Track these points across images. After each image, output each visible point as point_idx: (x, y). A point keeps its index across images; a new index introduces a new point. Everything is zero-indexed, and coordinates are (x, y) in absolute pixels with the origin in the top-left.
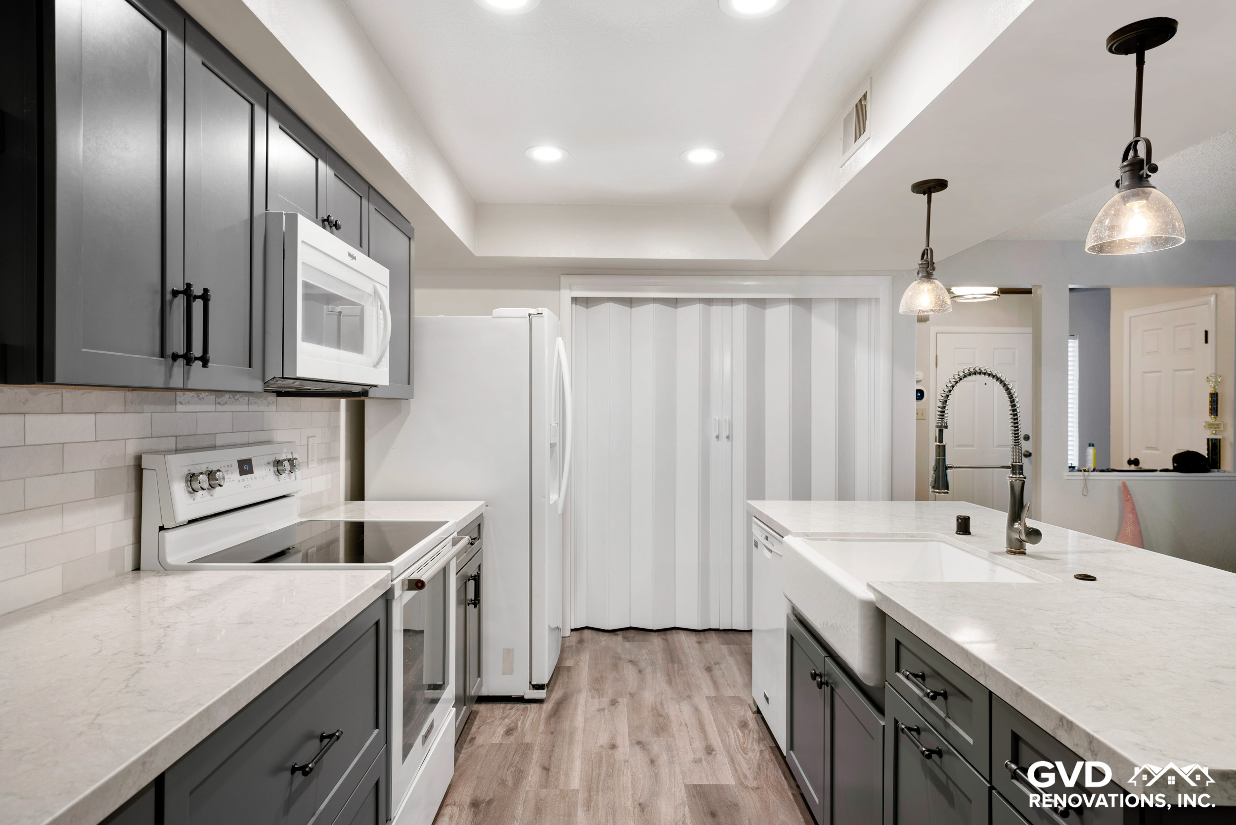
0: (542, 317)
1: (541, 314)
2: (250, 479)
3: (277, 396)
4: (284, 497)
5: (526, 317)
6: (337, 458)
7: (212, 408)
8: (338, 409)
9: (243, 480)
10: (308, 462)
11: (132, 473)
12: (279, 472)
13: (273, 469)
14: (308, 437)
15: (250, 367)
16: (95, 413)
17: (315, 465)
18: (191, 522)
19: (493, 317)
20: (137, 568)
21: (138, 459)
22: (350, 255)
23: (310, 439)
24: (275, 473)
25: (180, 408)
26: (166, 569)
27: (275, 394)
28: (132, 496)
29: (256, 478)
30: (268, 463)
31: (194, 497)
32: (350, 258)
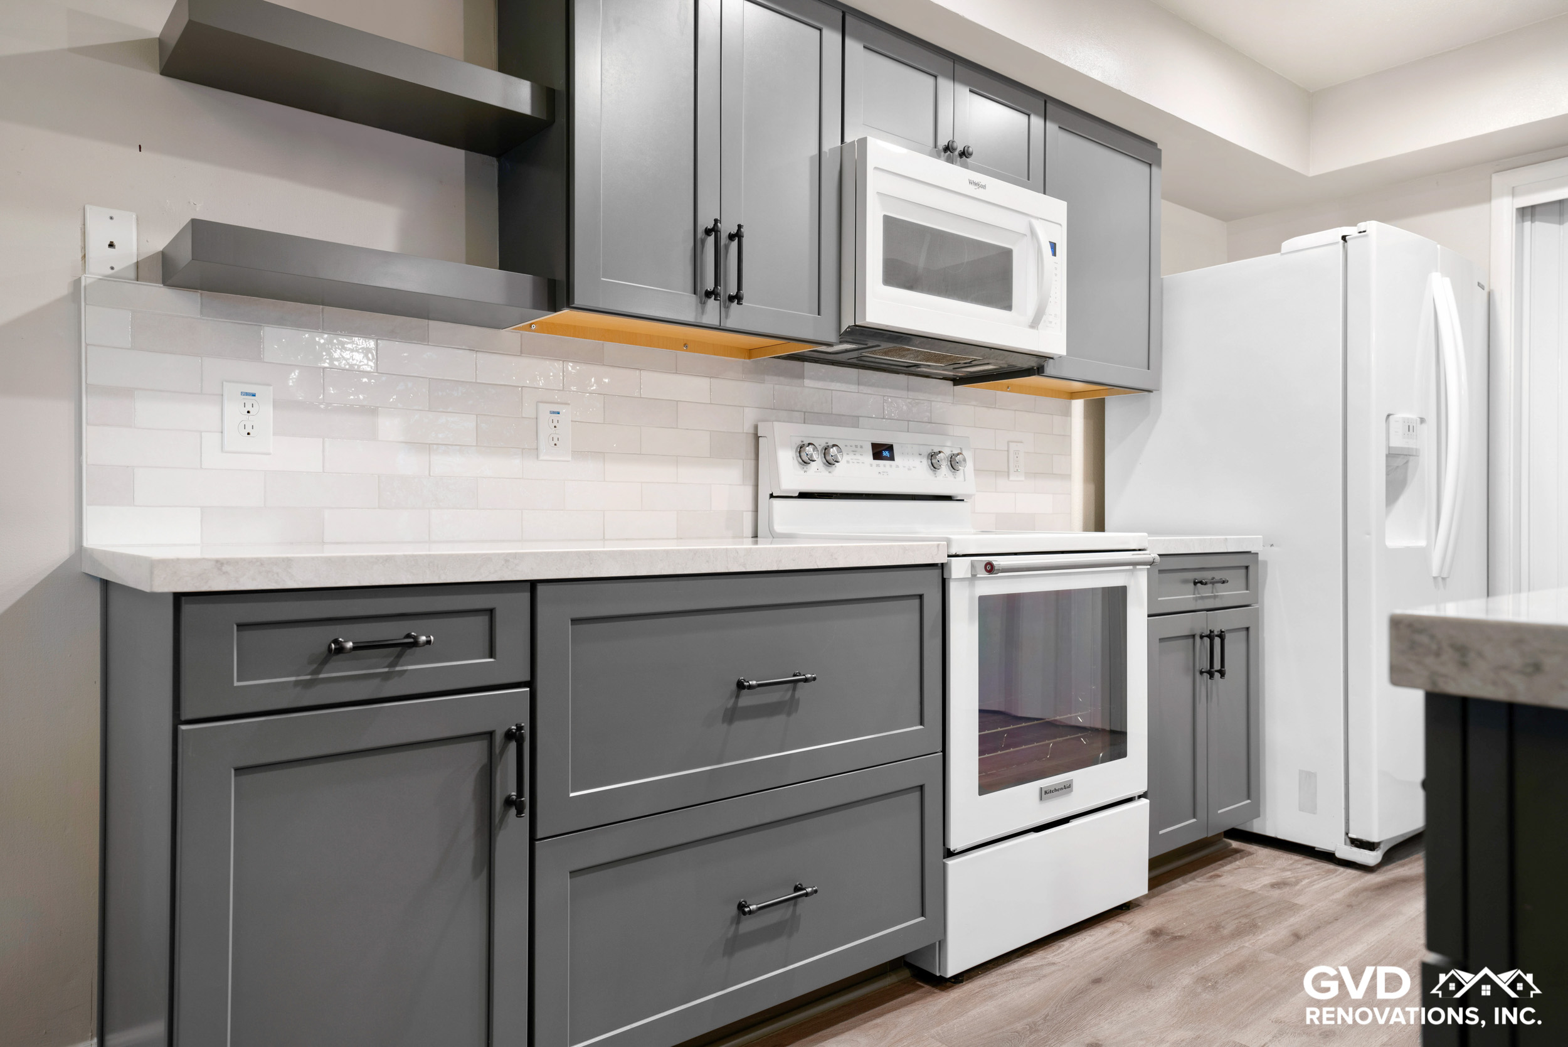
0: (1366, 236)
1: (1364, 231)
2: (885, 466)
3: (954, 385)
4: (948, 498)
5: (1338, 243)
6: (1067, 477)
7: (854, 388)
8: (1067, 413)
9: (878, 465)
10: (1008, 472)
11: (751, 441)
12: (934, 467)
13: (926, 463)
14: (1008, 442)
15: (819, 315)
16: (711, 377)
17: (1023, 478)
18: (803, 495)
19: (1282, 254)
20: (756, 536)
21: (756, 427)
22: (971, 182)
23: (1011, 444)
24: (930, 467)
25: (807, 382)
26: (774, 536)
27: (951, 383)
28: (751, 464)
29: (897, 466)
30: (920, 454)
31: (805, 469)
32: (973, 187)
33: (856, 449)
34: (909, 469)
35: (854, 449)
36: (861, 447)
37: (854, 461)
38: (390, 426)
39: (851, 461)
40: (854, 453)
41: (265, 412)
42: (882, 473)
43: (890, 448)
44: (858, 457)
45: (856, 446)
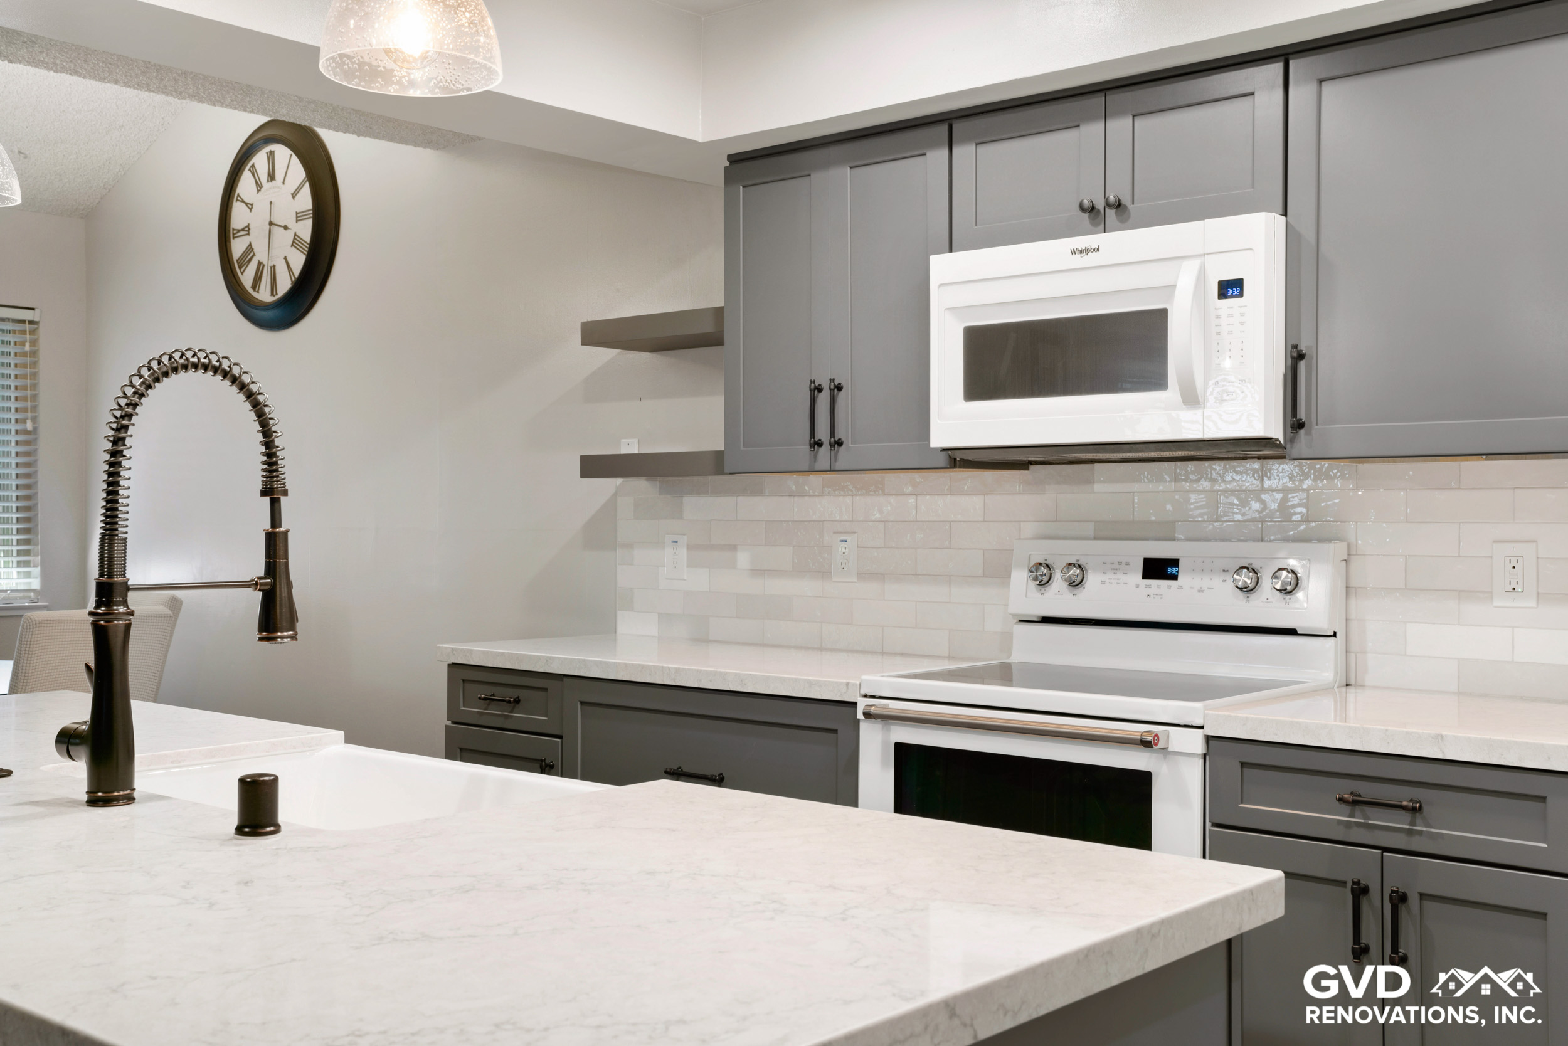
18: (1044, 620)
22: (1074, 252)
23: (1499, 545)
29: (1181, 587)
30: (1224, 571)
31: (1043, 591)
32: (1078, 256)
33: (1119, 566)
34: (1201, 591)
35: (1116, 566)
36: (1127, 564)
37: (1111, 581)
38: (743, 558)
39: (1107, 581)
40: (1115, 571)
41: (683, 552)
42: (1152, 596)
43: (1175, 562)
44: (1120, 575)
45: (1120, 563)
